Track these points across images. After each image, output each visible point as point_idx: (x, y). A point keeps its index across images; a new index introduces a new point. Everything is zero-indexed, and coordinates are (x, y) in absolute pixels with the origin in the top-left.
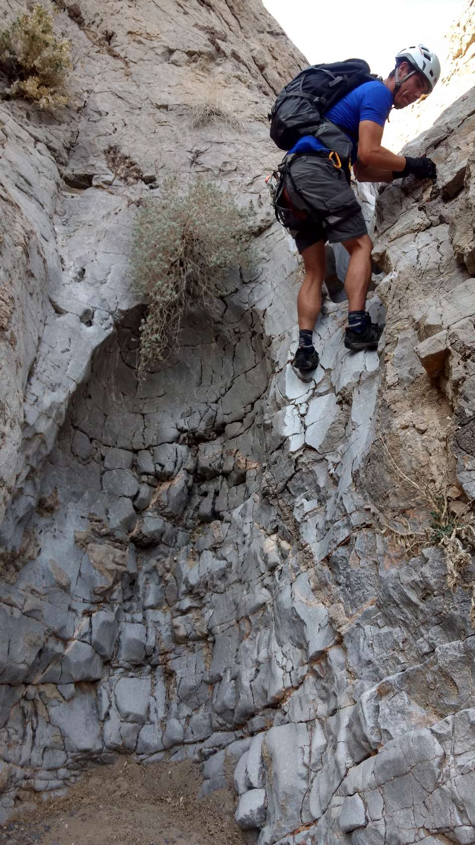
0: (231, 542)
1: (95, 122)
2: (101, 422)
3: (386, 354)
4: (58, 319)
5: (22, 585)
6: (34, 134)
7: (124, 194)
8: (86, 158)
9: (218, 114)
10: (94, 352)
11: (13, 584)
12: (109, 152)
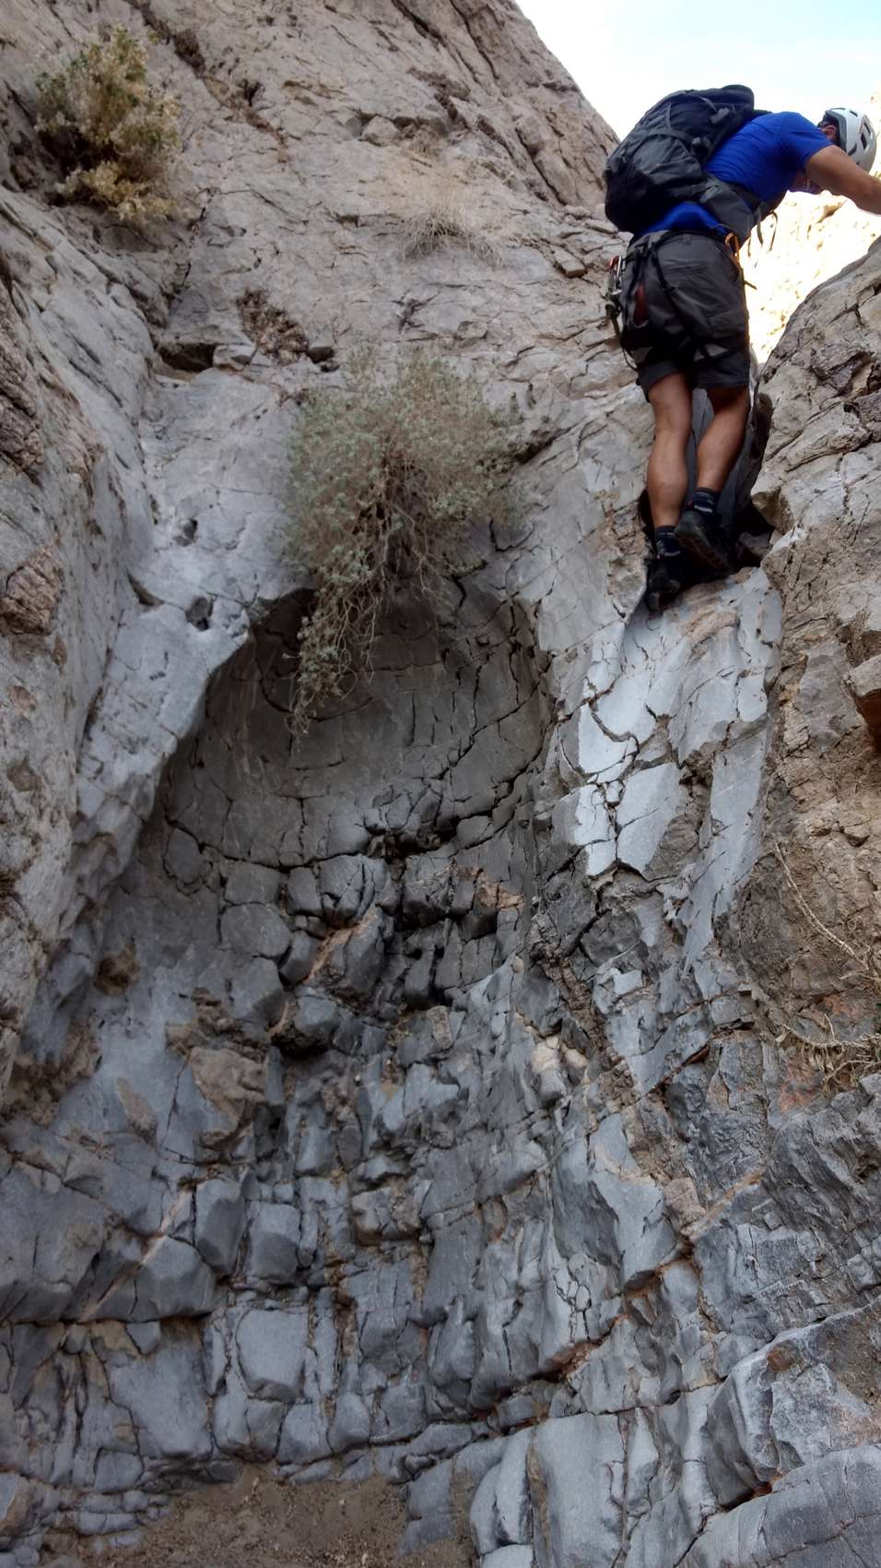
0: (467, 1048)
1: (221, 246)
2: (221, 813)
3: (783, 689)
4: (144, 616)
5: (64, 1128)
6: (107, 267)
7: (274, 380)
8: (202, 314)
9: (453, 232)
10: (212, 678)
11: (46, 1127)
12: (246, 303)
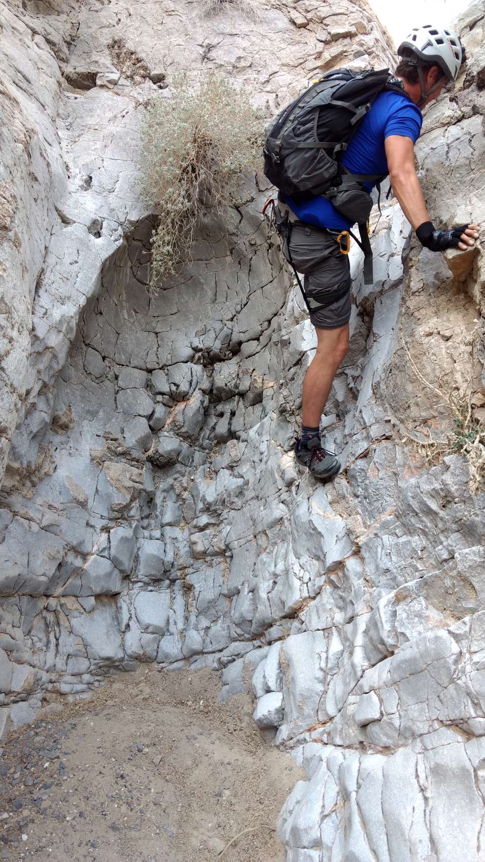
0: (248, 460)
1: (97, 11)
2: (113, 340)
3: (411, 260)
4: (65, 230)
5: (39, 501)
6: (31, 25)
7: (131, 94)
8: (88, 54)
9: (231, 1)
10: (104, 264)
11: (30, 499)
12: (113, 47)
